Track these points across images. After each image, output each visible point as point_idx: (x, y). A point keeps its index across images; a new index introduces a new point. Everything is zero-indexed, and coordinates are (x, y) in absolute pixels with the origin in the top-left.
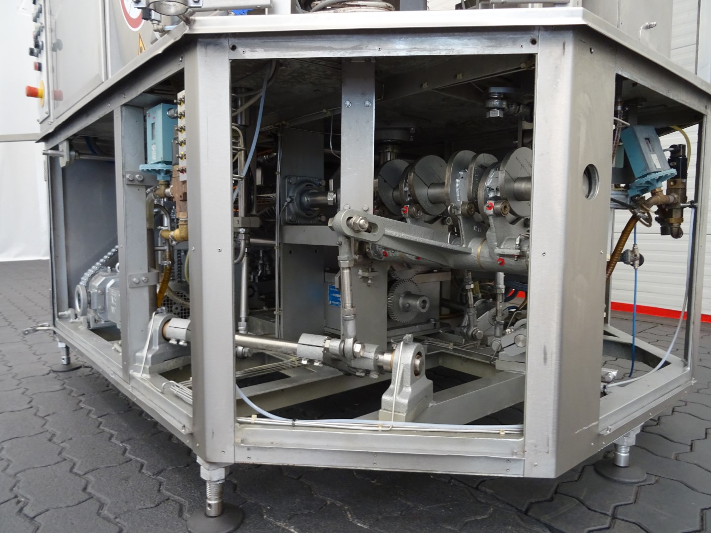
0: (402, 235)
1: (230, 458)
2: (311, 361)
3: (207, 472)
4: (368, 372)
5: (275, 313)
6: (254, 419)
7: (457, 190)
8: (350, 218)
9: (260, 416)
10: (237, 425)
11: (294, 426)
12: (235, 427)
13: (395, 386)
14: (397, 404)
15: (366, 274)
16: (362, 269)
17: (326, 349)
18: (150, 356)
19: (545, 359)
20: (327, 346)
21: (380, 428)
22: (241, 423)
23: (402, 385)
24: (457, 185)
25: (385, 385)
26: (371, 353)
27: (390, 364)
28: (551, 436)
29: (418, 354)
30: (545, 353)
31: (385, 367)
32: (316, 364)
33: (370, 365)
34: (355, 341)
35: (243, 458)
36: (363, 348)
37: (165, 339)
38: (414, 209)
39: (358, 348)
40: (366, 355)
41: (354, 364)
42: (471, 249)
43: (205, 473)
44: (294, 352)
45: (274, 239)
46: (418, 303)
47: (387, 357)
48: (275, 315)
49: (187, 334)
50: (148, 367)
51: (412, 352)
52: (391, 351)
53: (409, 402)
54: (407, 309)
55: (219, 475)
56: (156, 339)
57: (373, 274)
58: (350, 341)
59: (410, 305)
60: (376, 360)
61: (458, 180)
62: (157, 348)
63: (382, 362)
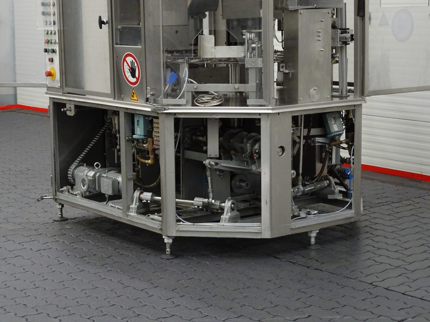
0: (227, 165)
1: (174, 234)
2: (198, 207)
3: (167, 240)
4: (218, 210)
5: (181, 189)
6: (181, 223)
7: (248, 147)
8: (210, 162)
9: (183, 222)
10: (177, 225)
11: (194, 225)
12: (176, 225)
13: (225, 213)
14: (225, 218)
15: (220, 174)
16: (218, 171)
17: (203, 202)
18: (136, 207)
19: (266, 203)
20: (204, 201)
21: (220, 225)
22: (178, 224)
23: (227, 213)
24: (248, 146)
25: (222, 213)
26: (218, 203)
27: (224, 207)
28: (269, 226)
29: (233, 203)
30: (266, 202)
31: (223, 208)
32: (200, 207)
33: (218, 207)
34: (212, 199)
35: (179, 235)
36: (215, 201)
37: (140, 200)
38: (234, 152)
39: (213, 201)
40: (216, 204)
41: (213, 207)
42: (252, 168)
43: (166, 241)
44: (192, 204)
45: (180, 154)
46: (244, 184)
47: (223, 204)
48: (180, 190)
49: (151, 198)
50: (136, 211)
51: (231, 203)
52: (224, 202)
53: (229, 218)
54: (240, 187)
55: (170, 241)
56: (138, 201)
57: (223, 173)
58: (211, 199)
59: (241, 185)
60: (220, 206)
61: (248, 144)
62: (138, 204)
63: (222, 206)
